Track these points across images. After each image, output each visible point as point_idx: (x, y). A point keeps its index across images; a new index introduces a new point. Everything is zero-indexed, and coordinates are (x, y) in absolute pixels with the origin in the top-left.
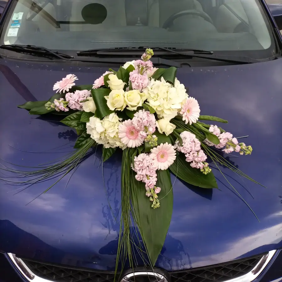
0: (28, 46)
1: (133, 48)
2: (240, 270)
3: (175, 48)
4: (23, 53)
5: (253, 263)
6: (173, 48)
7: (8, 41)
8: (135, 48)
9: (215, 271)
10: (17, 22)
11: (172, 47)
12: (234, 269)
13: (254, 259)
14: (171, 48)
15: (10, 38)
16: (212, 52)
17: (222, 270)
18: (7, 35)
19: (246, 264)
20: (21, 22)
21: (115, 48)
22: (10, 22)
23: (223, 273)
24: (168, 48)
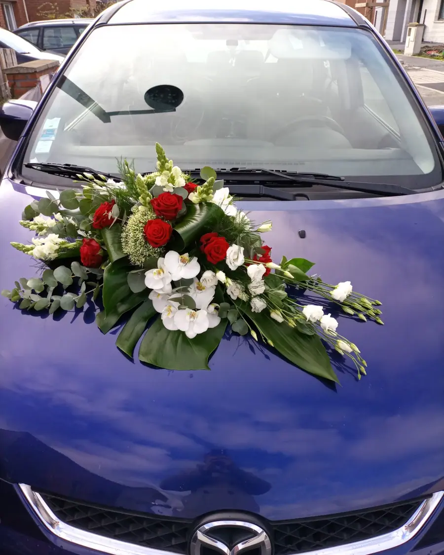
0: (66, 165)
1: (222, 169)
2: (387, 523)
3: (286, 171)
4: (59, 175)
5: (408, 513)
6: (283, 171)
7: (36, 158)
8: (225, 169)
9: (346, 523)
10: (50, 132)
11: (281, 170)
12: (376, 521)
13: (410, 506)
14: (279, 171)
15: (39, 155)
16: (342, 178)
17: (358, 521)
18: (35, 151)
19: (396, 514)
20: (56, 132)
21: (196, 169)
22: (41, 132)
23: (359, 528)
24: (276, 171)
